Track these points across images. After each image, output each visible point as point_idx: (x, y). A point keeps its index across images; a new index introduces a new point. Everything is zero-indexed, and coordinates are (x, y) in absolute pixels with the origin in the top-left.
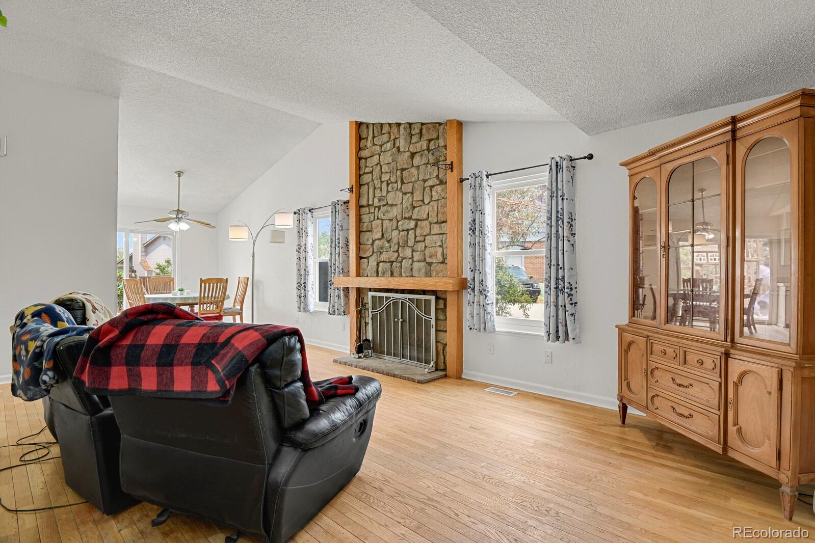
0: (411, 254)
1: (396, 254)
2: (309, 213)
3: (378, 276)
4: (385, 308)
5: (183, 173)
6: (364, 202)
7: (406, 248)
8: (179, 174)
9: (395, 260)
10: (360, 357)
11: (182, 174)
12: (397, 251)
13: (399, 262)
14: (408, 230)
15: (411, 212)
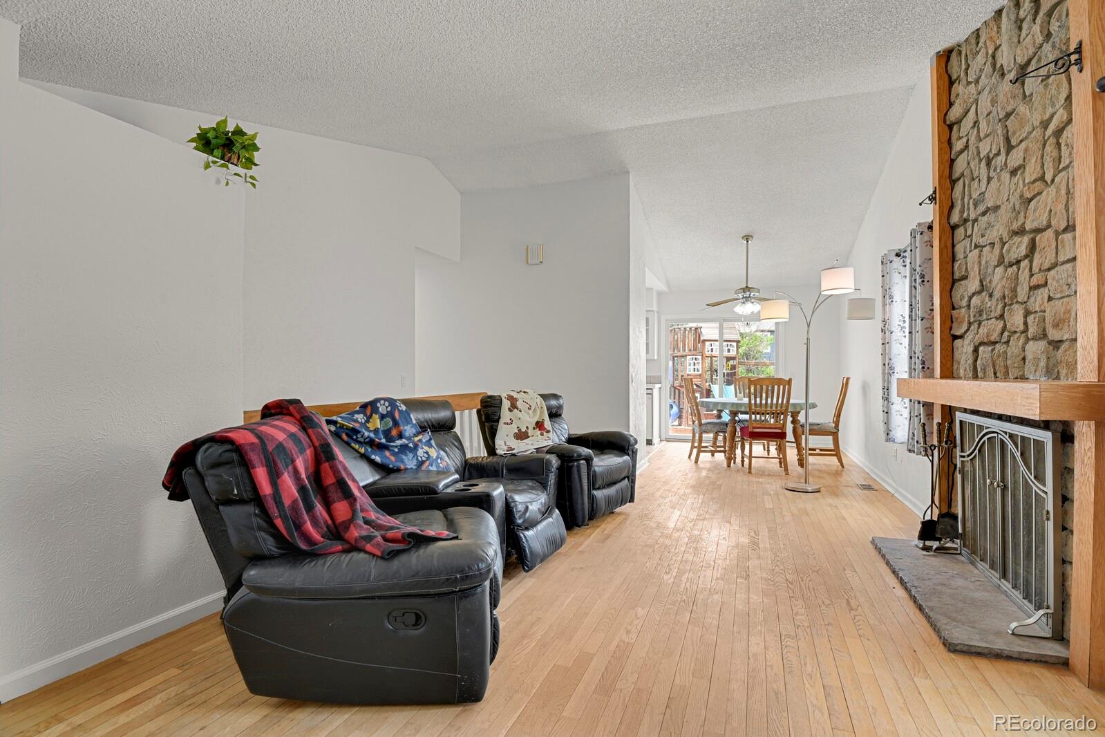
0: (1022, 320)
1: (1001, 324)
2: (897, 260)
3: (976, 377)
4: (977, 451)
5: (752, 237)
6: (955, 218)
7: (1015, 306)
8: (747, 238)
9: (998, 339)
10: (925, 548)
11: (750, 238)
12: (1002, 316)
13: (1005, 342)
14: (1018, 262)
15: (1022, 214)
